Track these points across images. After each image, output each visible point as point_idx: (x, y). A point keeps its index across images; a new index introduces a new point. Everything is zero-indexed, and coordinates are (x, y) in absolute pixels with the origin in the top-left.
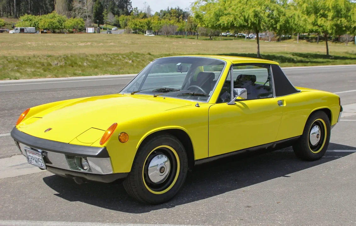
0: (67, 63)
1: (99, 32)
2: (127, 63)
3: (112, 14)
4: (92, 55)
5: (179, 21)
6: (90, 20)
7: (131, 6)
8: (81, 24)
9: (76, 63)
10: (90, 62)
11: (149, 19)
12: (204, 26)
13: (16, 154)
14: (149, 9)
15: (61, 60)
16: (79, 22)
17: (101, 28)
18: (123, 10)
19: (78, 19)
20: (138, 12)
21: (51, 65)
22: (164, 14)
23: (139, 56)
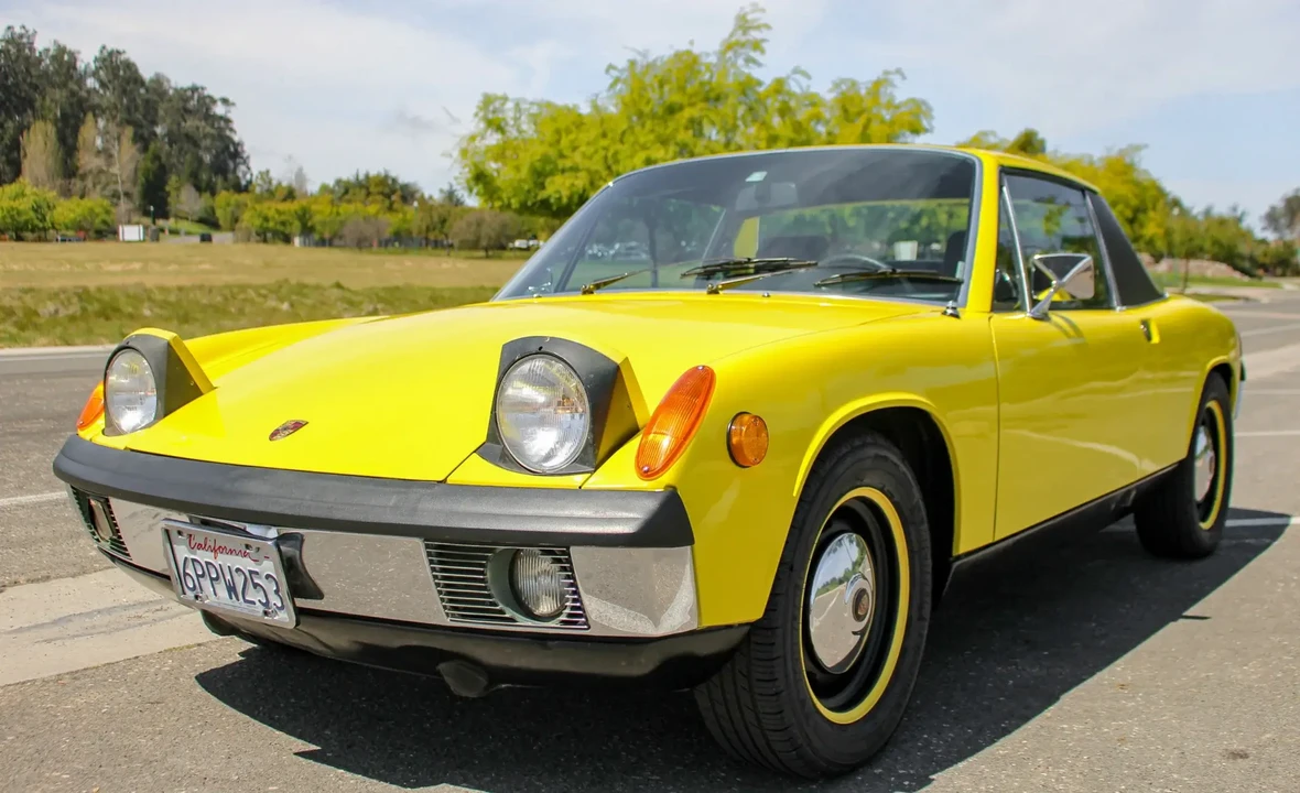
0: (90, 308)
1: (158, 239)
2: (275, 310)
3: (193, 190)
4: (163, 289)
5: (390, 208)
6: (131, 206)
7: (249, 168)
8: (104, 217)
9: (117, 310)
10: (161, 307)
11: (304, 203)
12: (498, 204)
13: (22, 579)
14: (300, 176)
15: (69, 300)
16: (98, 210)
17: (162, 230)
18: (226, 179)
19: (95, 202)
20: (270, 182)
21: (36, 313)
22: (346, 191)
23: (305, 291)
